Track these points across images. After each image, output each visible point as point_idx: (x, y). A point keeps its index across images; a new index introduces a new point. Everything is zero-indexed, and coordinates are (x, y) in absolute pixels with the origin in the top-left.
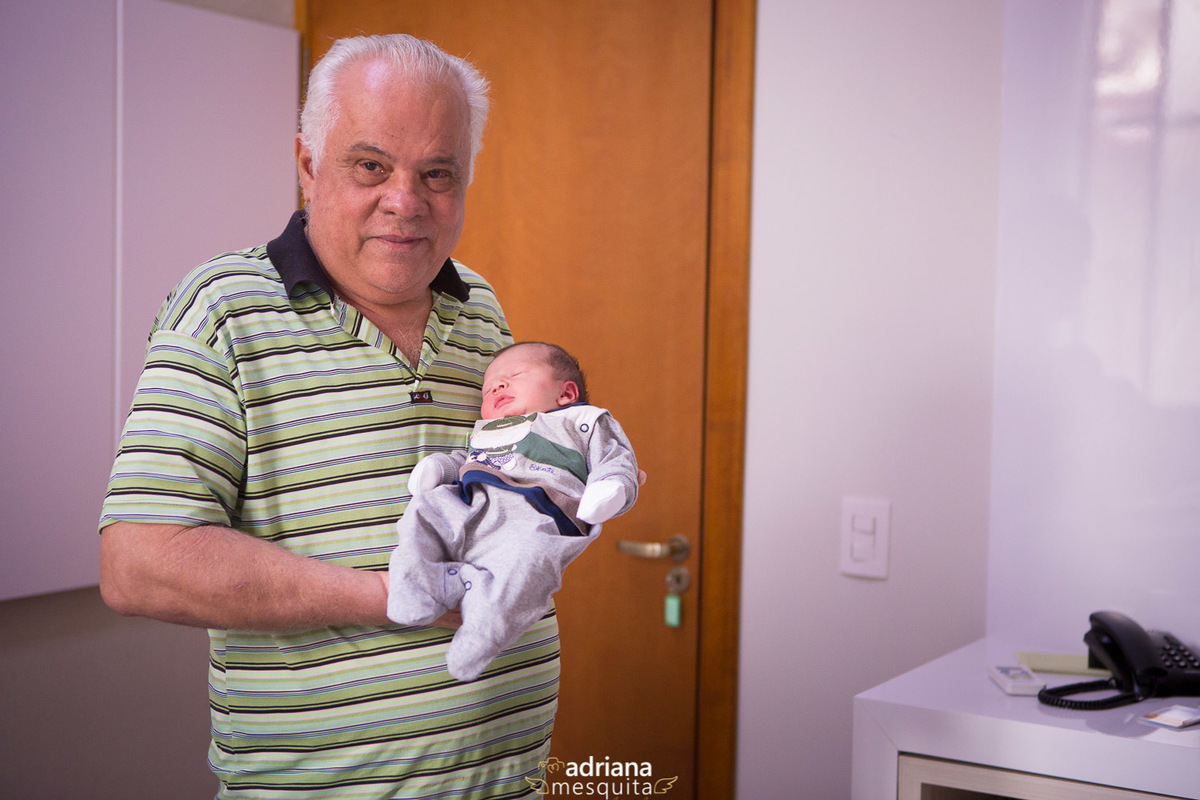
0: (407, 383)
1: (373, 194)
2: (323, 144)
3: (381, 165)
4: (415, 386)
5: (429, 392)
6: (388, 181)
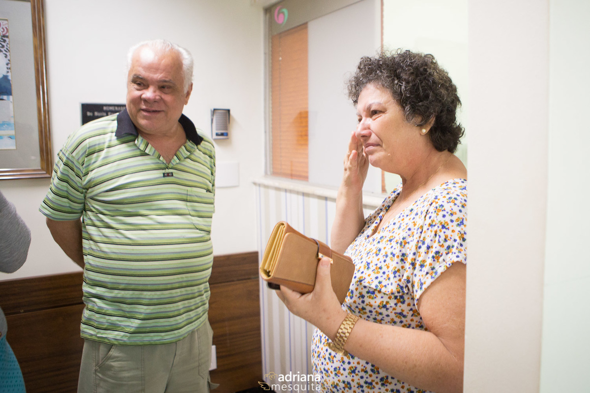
1: (140, 93)
3: (143, 83)
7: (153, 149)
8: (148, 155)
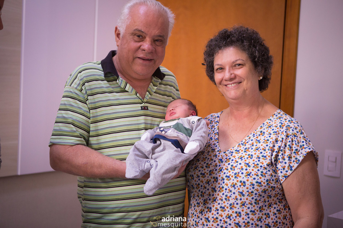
0: (140, 104)
1: (139, 44)
2: (125, 29)
3: (142, 36)
4: (143, 105)
5: (147, 107)
6: (144, 41)
7: (131, 88)
8: (127, 92)
